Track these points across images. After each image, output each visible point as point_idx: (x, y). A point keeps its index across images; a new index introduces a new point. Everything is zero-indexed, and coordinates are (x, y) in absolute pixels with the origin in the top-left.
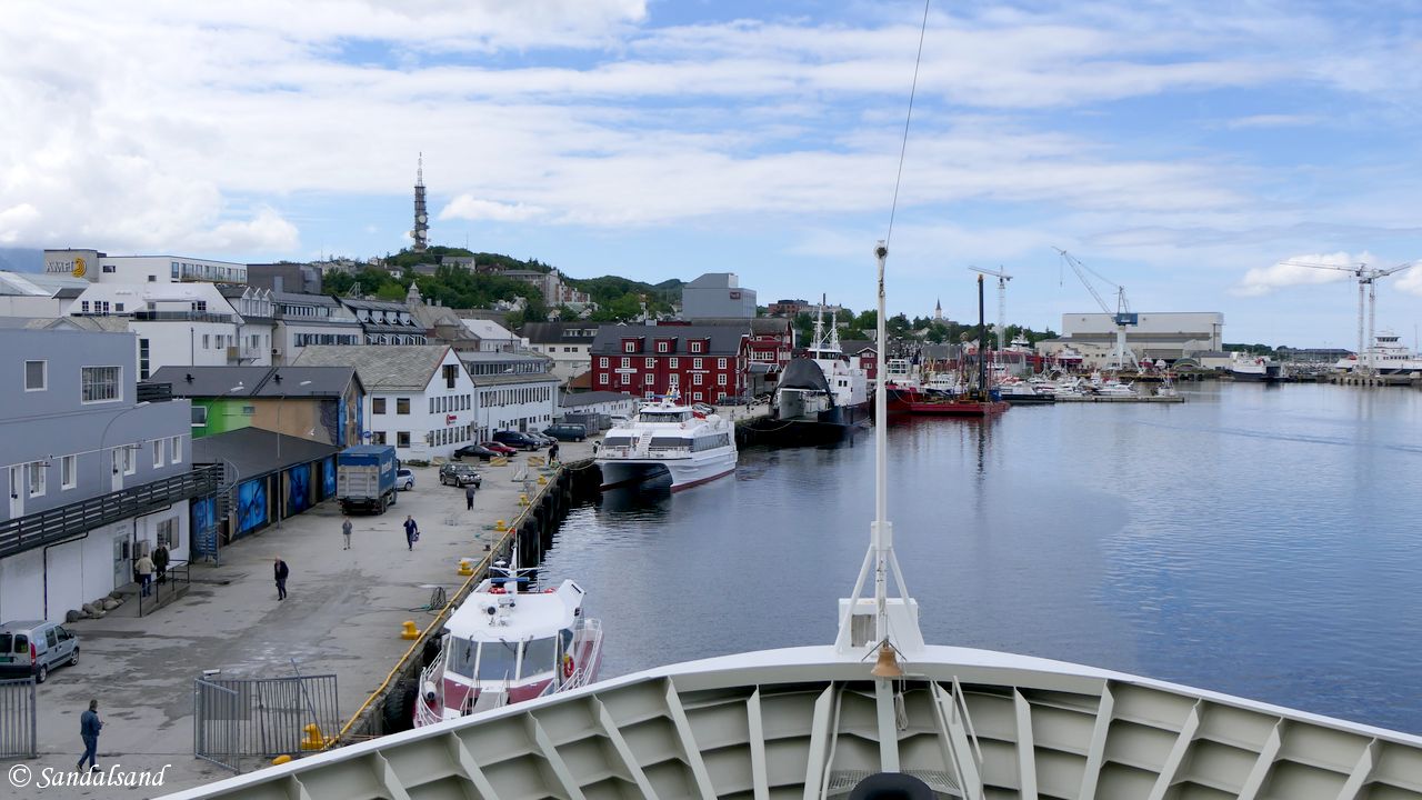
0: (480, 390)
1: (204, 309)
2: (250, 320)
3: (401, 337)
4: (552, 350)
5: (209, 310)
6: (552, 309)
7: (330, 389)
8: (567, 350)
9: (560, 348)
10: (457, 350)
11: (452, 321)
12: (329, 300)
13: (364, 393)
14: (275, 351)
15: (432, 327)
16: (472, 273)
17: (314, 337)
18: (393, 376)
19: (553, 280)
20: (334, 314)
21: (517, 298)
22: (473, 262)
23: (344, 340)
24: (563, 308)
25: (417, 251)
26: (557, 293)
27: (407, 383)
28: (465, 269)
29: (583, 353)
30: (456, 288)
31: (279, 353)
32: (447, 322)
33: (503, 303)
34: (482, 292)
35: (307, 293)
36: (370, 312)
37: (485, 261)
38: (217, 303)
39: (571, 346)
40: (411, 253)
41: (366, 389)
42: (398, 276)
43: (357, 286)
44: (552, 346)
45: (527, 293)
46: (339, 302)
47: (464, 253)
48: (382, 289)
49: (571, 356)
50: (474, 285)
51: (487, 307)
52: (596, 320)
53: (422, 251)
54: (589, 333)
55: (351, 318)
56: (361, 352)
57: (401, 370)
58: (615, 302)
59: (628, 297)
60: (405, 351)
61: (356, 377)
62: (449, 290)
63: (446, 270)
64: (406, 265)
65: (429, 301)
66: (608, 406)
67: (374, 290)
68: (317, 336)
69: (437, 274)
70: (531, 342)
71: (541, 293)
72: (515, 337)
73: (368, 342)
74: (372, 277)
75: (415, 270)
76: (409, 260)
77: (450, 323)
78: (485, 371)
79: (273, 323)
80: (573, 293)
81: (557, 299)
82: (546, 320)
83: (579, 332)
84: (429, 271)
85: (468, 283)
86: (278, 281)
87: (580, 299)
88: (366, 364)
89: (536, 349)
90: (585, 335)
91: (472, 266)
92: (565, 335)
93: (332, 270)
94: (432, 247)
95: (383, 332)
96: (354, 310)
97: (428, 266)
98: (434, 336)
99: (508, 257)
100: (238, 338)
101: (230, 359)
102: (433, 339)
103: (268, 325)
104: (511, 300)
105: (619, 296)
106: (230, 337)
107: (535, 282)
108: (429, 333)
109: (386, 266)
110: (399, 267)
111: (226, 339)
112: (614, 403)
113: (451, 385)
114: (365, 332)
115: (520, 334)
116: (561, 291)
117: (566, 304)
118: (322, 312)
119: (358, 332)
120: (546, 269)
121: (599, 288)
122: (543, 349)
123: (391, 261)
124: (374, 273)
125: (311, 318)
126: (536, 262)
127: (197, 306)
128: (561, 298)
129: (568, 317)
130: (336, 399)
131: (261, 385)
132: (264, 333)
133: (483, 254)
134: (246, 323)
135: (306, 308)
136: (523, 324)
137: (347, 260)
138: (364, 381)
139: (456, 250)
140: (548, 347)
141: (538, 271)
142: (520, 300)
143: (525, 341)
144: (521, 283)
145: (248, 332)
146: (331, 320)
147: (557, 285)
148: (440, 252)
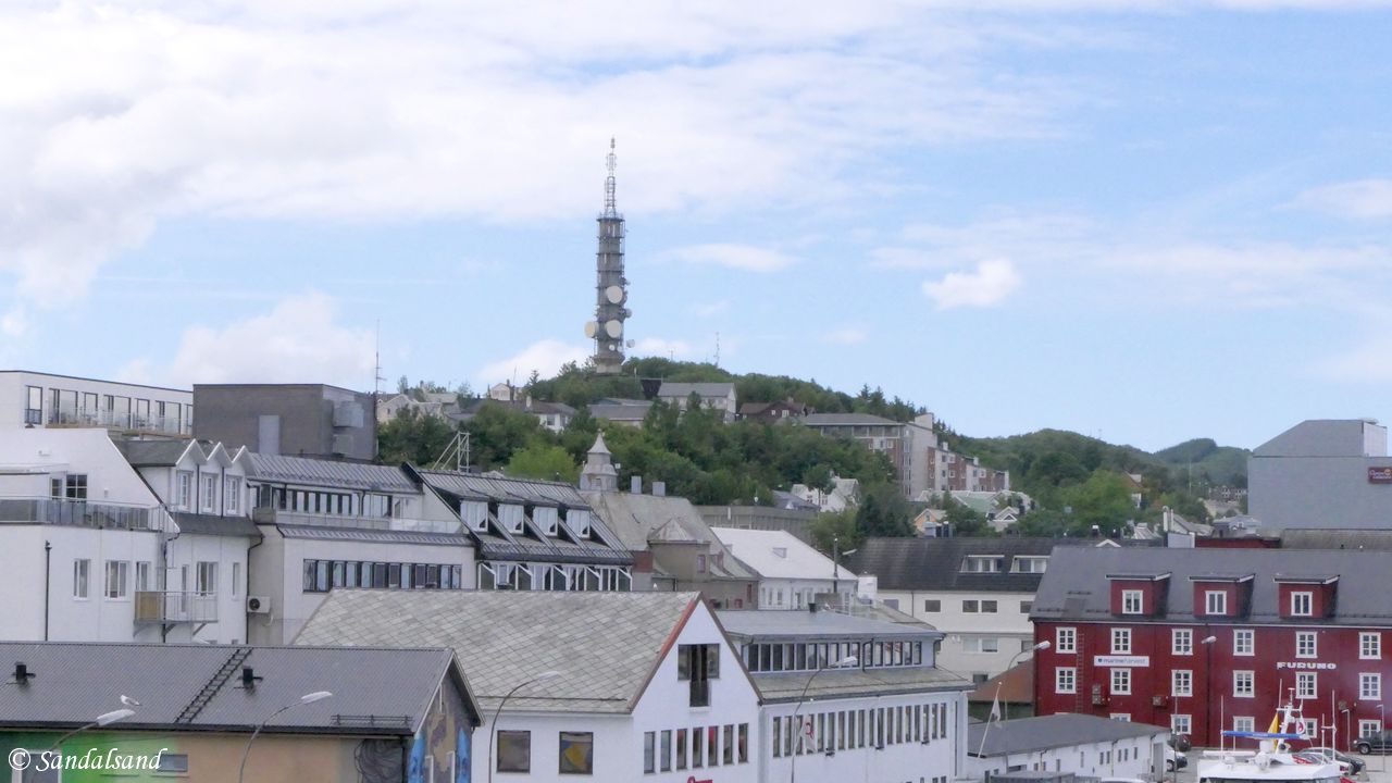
0: (773, 710)
1: (83, 493)
2: (194, 524)
3: (566, 573)
4: (933, 607)
5: (94, 496)
6: (920, 508)
7: (384, 709)
8: (970, 607)
9: (952, 602)
10: (714, 606)
11: (689, 530)
12: (392, 475)
13: (475, 721)
14: (254, 604)
15: (643, 547)
16: (728, 420)
17: (351, 571)
18: (550, 674)
19: (922, 440)
20: (405, 510)
21: (836, 479)
22: (732, 396)
23: (427, 577)
24: (947, 505)
25: (601, 369)
26: (931, 468)
27: (585, 692)
28: (713, 410)
29: (1011, 616)
30: (692, 456)
31: (264, 608)
32: (678, 534)
33: (803, 493)
34: (754, 464)
35: (338, 457)
36: (493, 506)
37: (761, 393)
38: (114, 482)
39: (980, 598)
40: (589, 375)
41: (481, 705)
42: (557, 426)
43: (463, 446)
44: (932, 596)
45: (859, 468)
46: (418, 481)
47: (709, 374)
48: (520, 457)
49: (981, 622)
50: (734, 450)
51: (766, 502)
52: (1032, 535)
53: (614, 369)
54: (1024, 564)
55: (446, 521)
56: (470, 608)
57: (571, 658)
58: (1071, 492)
59: (1100, 481)
60: (580, 607)
61: (454, 677)
62: (675, 459)
63: (670, 413)
64: (576, 401)
65: (636, 481)
66: (1091, 754)
67: (501, 459)
68: (359, 565)
69: (648, 424)
70: (883, 585)
71: (892, 469)
72: (844, 574)
73: (487, 582)
74: (495, 428)
75: (598, 412)
76: (583, 388)
77: (686, 537)
78: (785, 662)
79: (252, 532)
80: (969, 469)
81: (931, 484)
82: (909, 532)
83: (999, 563)
84: (631, 414)
85: (720, 444)
86: (269, 426)
87: (985, 485)
88: (482, 640)
89: (894, 604)
90: (1015, 569)
91: (729, 404)
92: (964, 570)
93: (404, 413)
94: (635, 361)
95: (524, 559)
96: (453, 501)
97: (626, 403)
98: (647, 568)
99: (813, 386)
100: (163, 570)
101: (141, 624)
102: (646, 577)
103: (241, 536)
104: (824, 485)
105: (1078, 477)
106: (142, 568)
107: (878, 443)
108: (639, 561)
109: (529, 403)
110: (561, 406)
111: (132, 574)
112: (1105, 747)
113: (699, 697)
114: (481, 556)
115: (855, 566)
116: (939, 465)
117: (955, 494)
118: (377, 504)
119: (463, 557)
120: (903, 414)
121: (1029, 458)
122: (911, 604)
123: (542, 392)
124: (502, 420)
125: (346, 519)
126: (878, 397)
127: (64, 487)
128: (940, 480)
129: (966, 524)
130: (400, 738)
131: (208, 693)
132: (228, 556)
133: (754, 378)
134: (184, 531)
135: (334, 496)
136: (859, 543)
137: (440, 391)
138: (475, 685)
139: (690, 367)
140: (922, 598)
141: (884, 416)
142: (844, 485)
143: (868, 584)
144: (847, 443)
145: (189, 553)
146: (396, 524)
147: (931, 451)
148: (653, 374)
